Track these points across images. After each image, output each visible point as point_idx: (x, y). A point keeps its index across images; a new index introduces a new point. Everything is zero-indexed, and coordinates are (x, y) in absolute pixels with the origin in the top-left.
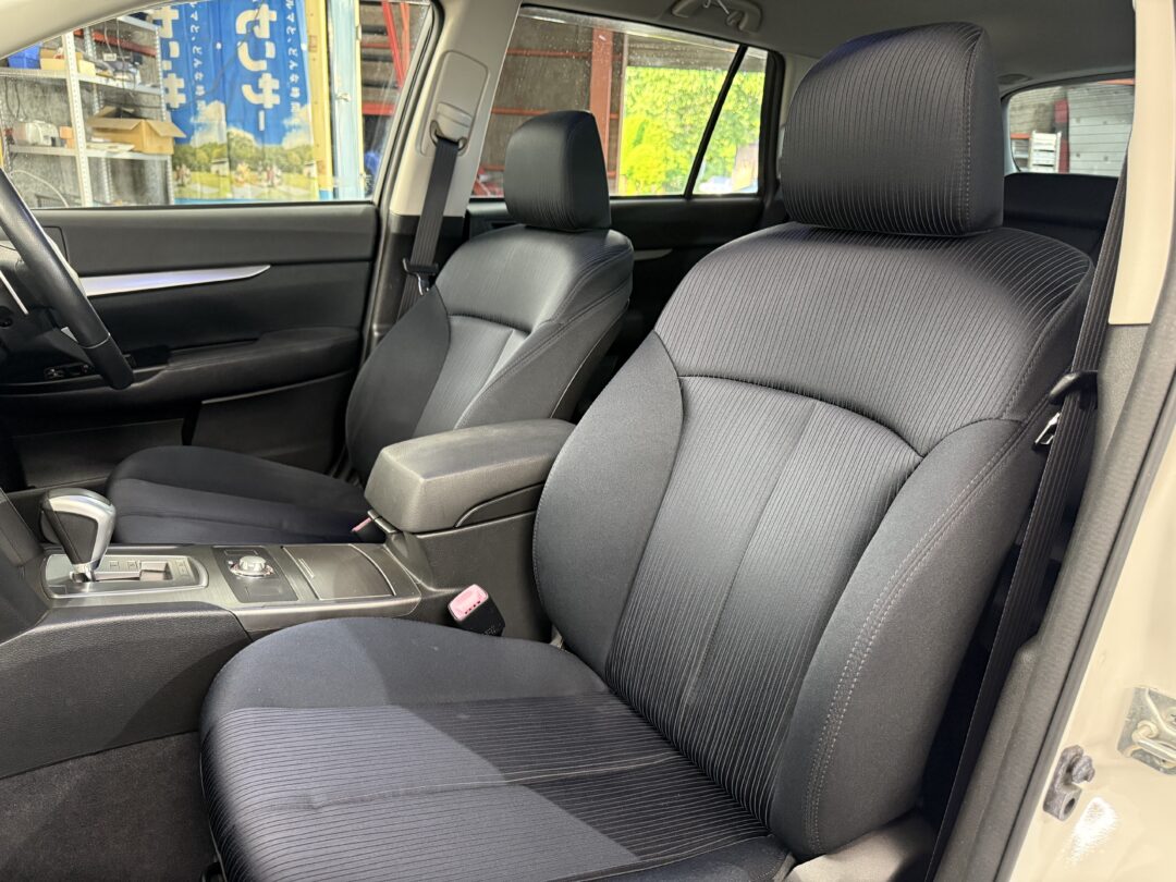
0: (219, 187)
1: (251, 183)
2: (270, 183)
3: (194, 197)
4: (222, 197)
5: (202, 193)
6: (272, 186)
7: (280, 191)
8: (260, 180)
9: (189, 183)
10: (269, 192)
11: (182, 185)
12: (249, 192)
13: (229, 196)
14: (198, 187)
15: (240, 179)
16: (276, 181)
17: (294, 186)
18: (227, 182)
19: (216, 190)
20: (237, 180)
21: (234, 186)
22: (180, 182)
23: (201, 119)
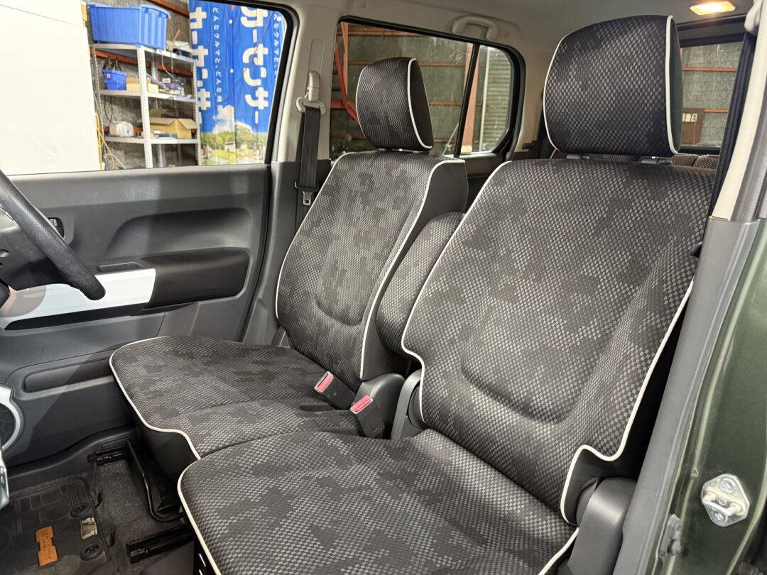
0: (229, 159)
1: (249, 157)
2: (261, 157)
4: (231, 167)
5: (219, 164)
8: (255, 155)
9: (211, 157)
11: (207, 158)
14: (217, 158)
18: (234, 156)
19: (227, 161)
20: (240, 155)
21: (238, 159)
23: (219, 117)
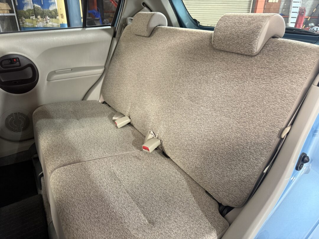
0: (33, 24)
1: (42, 22)
2: (46, 22)
3: (27, 27)
4: (34, 27)
5: (29, 26)
6: (47, 23)
7: (49, 24)
8: (44, 21)
9: (25, 22)
10: (46, 25)
11: (23, 23)
12: (42, 25)
13: (36, 26)
14: (28, 23)
15: (39, 21)
16: (48, 21)
17: (54, 22)
18: (35, 21)
19: (32, 24)
20: (38, 21)
21: (37, 23)
22: (22, 22)
